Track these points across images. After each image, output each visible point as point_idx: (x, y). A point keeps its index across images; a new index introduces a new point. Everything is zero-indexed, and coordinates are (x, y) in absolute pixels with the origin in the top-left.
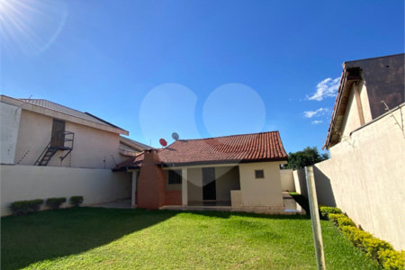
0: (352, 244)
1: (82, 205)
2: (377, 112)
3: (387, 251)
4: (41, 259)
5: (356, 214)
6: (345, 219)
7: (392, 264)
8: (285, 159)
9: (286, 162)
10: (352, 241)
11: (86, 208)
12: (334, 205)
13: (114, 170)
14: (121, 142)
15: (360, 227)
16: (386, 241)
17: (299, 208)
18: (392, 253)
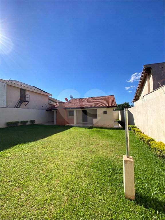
0: (139, 139)
1: (34, 124)
2: (156, 87)
3: (153, 142)
4: (20, 143)
5: (142, 128)
6: (138, 130)
7: (154, 146)
8: (116, 106)
9: (116, 108)
10: (140, 138)
11: (36, 125)
12: (134, 125)
13: (47, 110)
14: (49, 99)
15: (143, 133)
16: (153, 138)
17: (120, 126)
18: (155, 142)
